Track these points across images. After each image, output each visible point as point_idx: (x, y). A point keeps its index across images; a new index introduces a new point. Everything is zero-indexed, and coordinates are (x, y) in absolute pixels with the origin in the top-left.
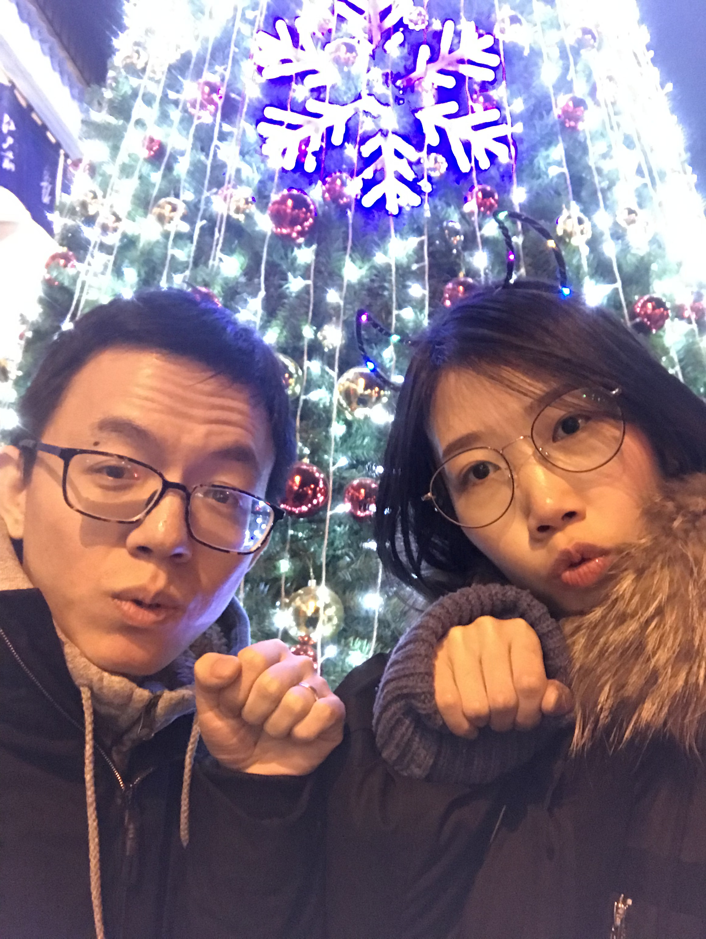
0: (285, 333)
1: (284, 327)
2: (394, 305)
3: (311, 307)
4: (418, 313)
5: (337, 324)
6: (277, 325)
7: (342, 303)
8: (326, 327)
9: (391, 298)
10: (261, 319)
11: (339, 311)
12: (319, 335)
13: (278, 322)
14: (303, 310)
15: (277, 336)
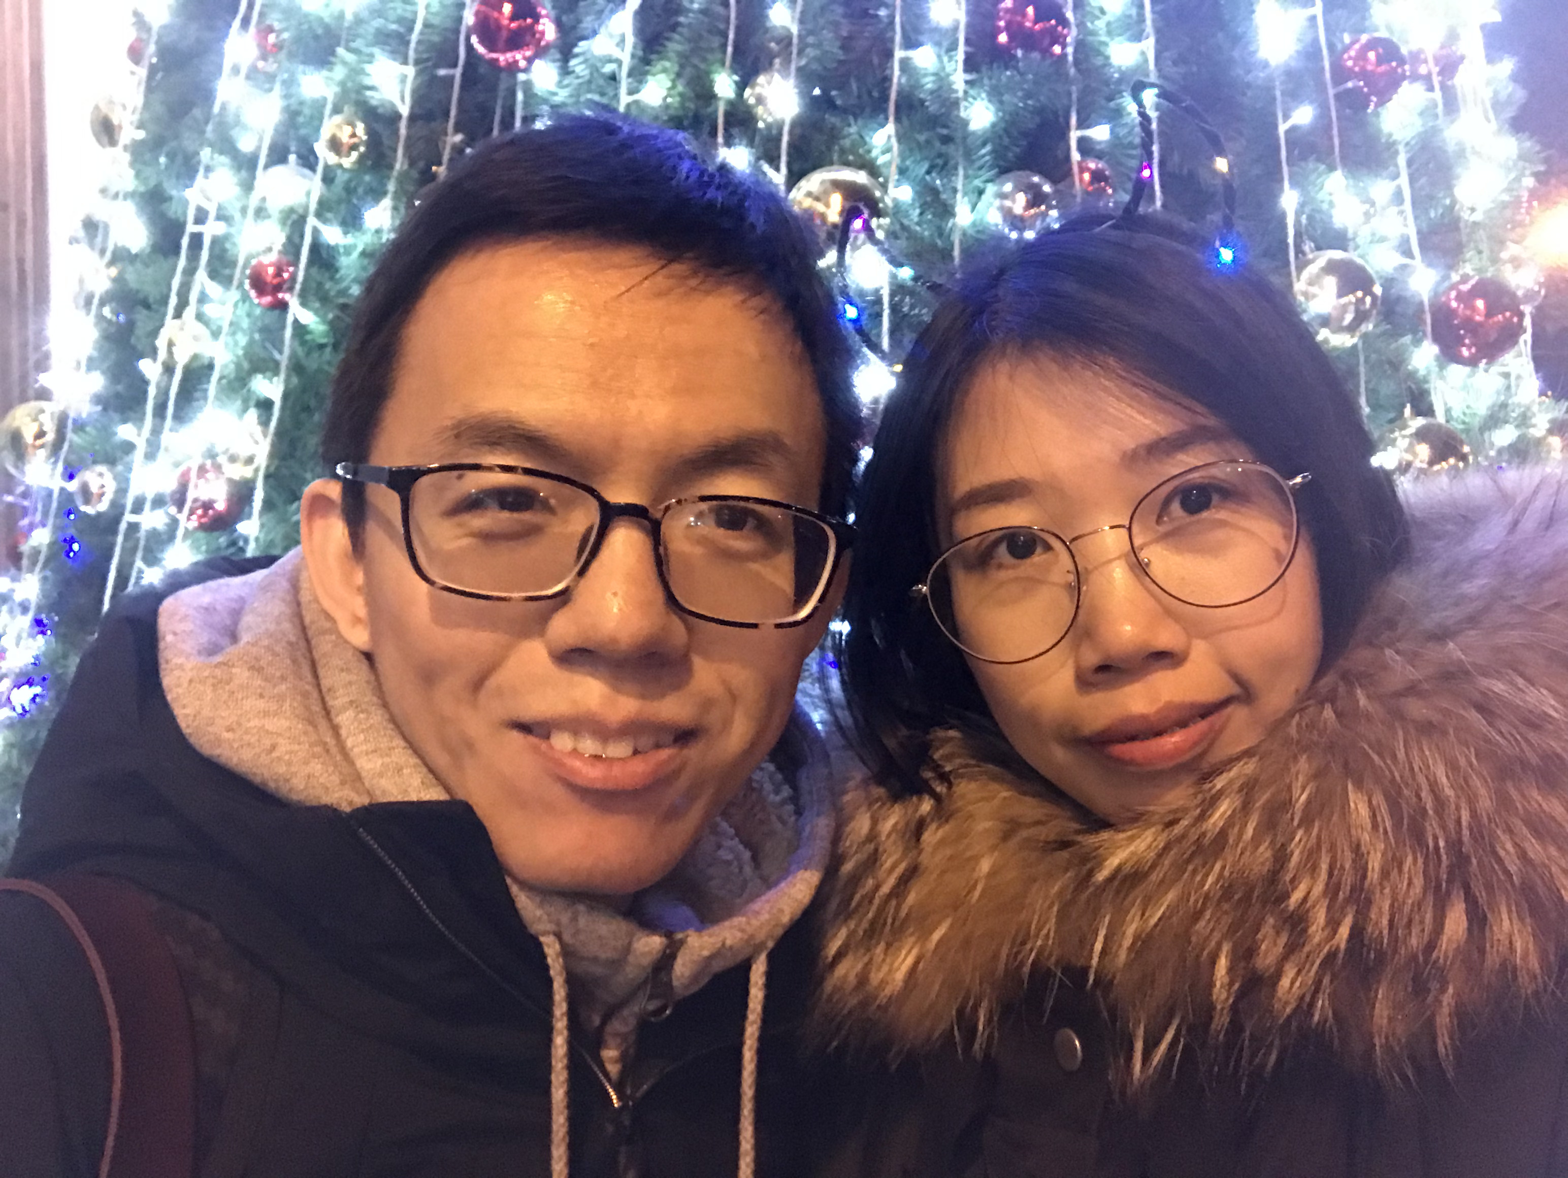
0: (680, 88)
1: (679, 75)
2: (898, 38)
3: (731, 36)
4: (945, 59)
5: (785, 73)
6: (665, 70)
7: (795, 29)
8: (761, 79)
9: (892, 23)
10: (633, 56)
11: (790, 44)
12: (748, 92)
13: (667, 64)
14: (716, 42)
15: (664, 93)
